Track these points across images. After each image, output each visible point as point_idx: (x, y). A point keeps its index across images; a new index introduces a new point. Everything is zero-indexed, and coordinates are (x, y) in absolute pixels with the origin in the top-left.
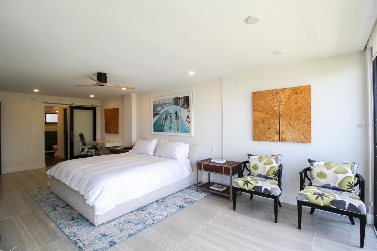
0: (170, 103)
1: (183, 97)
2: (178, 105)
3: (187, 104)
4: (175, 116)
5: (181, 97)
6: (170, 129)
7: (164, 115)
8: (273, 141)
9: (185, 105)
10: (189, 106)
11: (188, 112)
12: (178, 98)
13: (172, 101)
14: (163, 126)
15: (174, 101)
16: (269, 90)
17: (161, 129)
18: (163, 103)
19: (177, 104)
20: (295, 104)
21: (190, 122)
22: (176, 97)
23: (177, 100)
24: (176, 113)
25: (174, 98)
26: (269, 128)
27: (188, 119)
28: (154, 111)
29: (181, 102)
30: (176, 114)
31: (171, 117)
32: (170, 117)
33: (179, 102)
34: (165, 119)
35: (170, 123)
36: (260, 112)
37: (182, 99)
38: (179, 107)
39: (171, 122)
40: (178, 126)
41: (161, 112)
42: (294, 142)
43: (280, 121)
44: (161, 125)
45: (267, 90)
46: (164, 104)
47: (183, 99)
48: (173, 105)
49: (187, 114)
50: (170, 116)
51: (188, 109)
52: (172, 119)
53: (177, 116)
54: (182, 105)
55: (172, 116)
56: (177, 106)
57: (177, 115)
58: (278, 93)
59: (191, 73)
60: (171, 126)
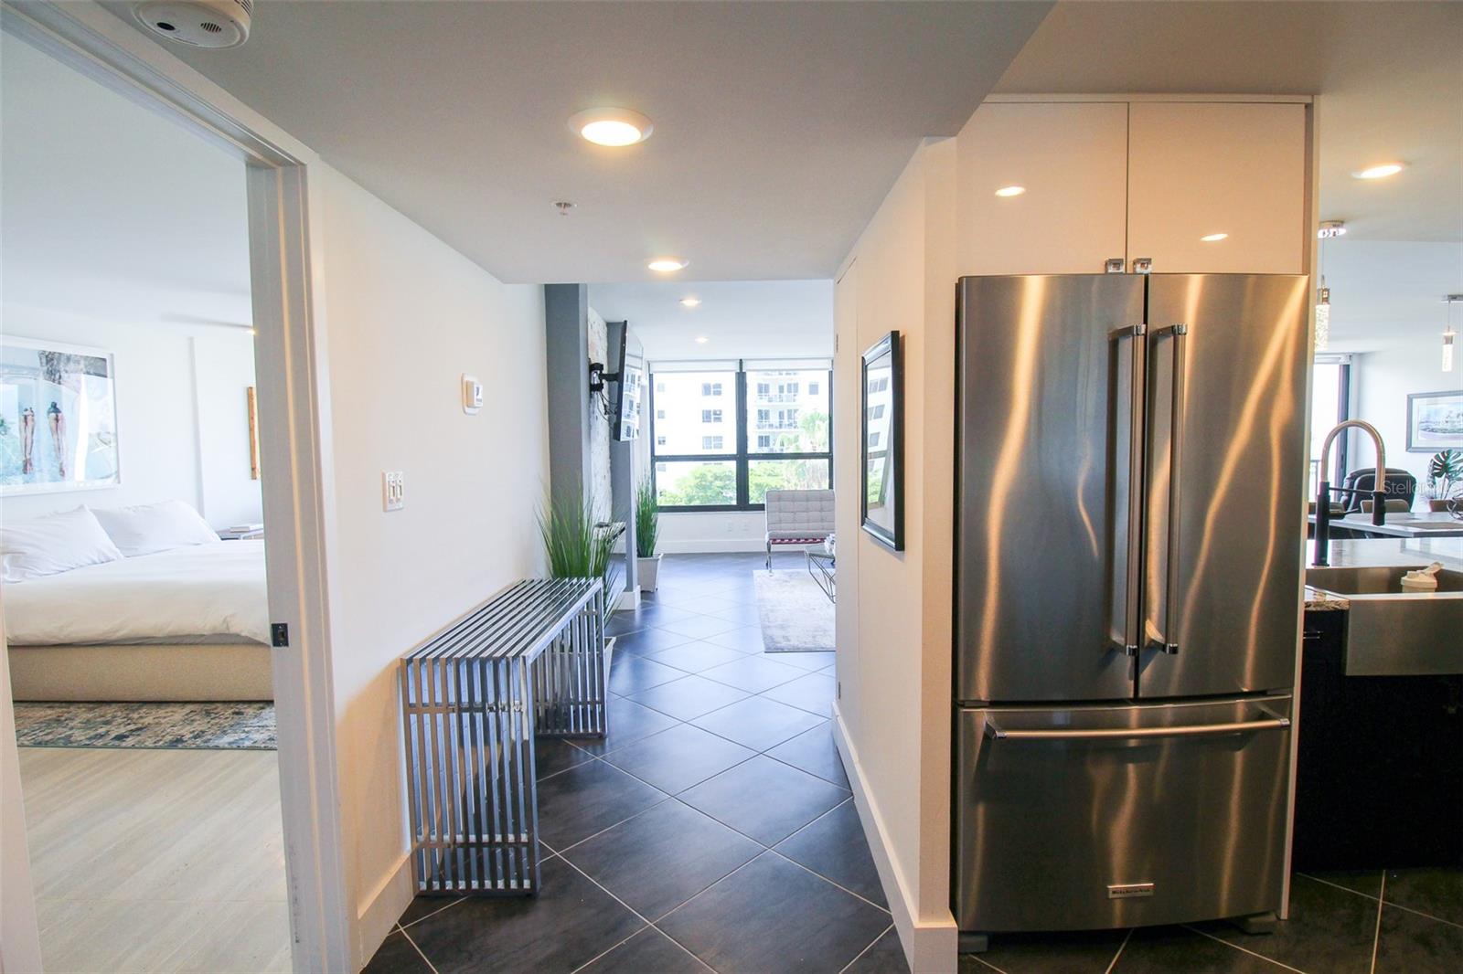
0: (24, 368)
1: (81, 357)
2: (62, 380)
4: (50, 422)
5: (76, 356)
6: (25, 471)
12: (60, 354)
13: (37, 363)
15: (41, 363)
19: (57, 376)
22: (52, 350)
23: (58, 363)
24: (55, 408)
25: (44, 352)
30: (53, 415)
31: (30, 423)
33: (66, 372)
35: (27, 447)
39: (29, 442)
40: (63, 458)
47: (82, 362)
48: (41, 379)
50: (23, 417)
52: (32, 432)
53: (57, 420)
55: (33, 420)
56: (55, 384)
57: (57, 416)
60: (30, 459)
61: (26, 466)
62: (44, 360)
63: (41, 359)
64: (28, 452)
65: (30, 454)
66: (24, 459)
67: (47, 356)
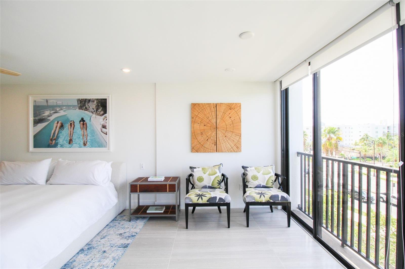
0: (71, 106)
1: (95, 99)
2: (86, 109)
3: (102, 109)
4: (81, 125)
5: (93, 99)
6: (70, 143)
7: (58, 122)
8: (211, 152)
9: (100, 110)
10: (105, 112)
11: (104, 119)
12: (86, 99)
13: (76, 103)
14: (55, 139)
15: (78, 103)
16: (208, 103)
17: (52, 143)
18: (56, 104)
19: (84, 108)
20: (229, 118)
21: (107, 133)
22: (83, 98)
23: (85, 103)
24: (82, 120)
25: (79, 99)
26: (208, 140)
27: (104, 129)
28: (35, 115)
29: (93, 106)
30: (82, 122)
31: (73, 126)
32: (70, 126)
33: (88, 106)
34: (60, 128)
35: (71, 135)
36: (198, 123)
37: (94, 101)
38: (89, 112)
39: (72, 133)
40: (85, 139)
41: (52, 118)
42: (228, 152)
43: (217, 133)
44: (51, 138)
45: (206, 103)
46: (57, 106)
48: (78, 109)
49: (103, 123)
50: (70, 124)
51: (103, 116)
52: (73, 129)
53: (83, 124)
54: (93, 110)
55: (74, 125)
56: (84, 111)
57: (84, 123)
58: (216, 107)
59: (126, 71)
60: (72, 139)
61: (70, 141)
62: (79, 102)
63: (78, 102)
64: (71, 136)
65: (72, 137)
66: (70, 139)
67: (80, 101)
